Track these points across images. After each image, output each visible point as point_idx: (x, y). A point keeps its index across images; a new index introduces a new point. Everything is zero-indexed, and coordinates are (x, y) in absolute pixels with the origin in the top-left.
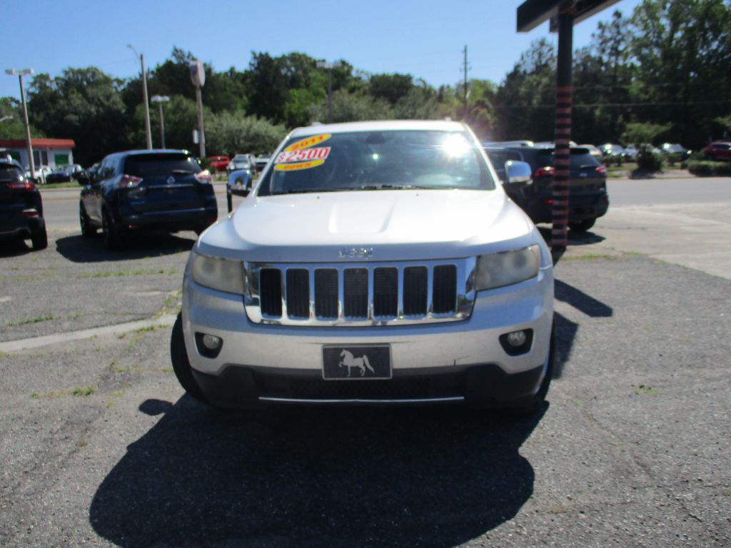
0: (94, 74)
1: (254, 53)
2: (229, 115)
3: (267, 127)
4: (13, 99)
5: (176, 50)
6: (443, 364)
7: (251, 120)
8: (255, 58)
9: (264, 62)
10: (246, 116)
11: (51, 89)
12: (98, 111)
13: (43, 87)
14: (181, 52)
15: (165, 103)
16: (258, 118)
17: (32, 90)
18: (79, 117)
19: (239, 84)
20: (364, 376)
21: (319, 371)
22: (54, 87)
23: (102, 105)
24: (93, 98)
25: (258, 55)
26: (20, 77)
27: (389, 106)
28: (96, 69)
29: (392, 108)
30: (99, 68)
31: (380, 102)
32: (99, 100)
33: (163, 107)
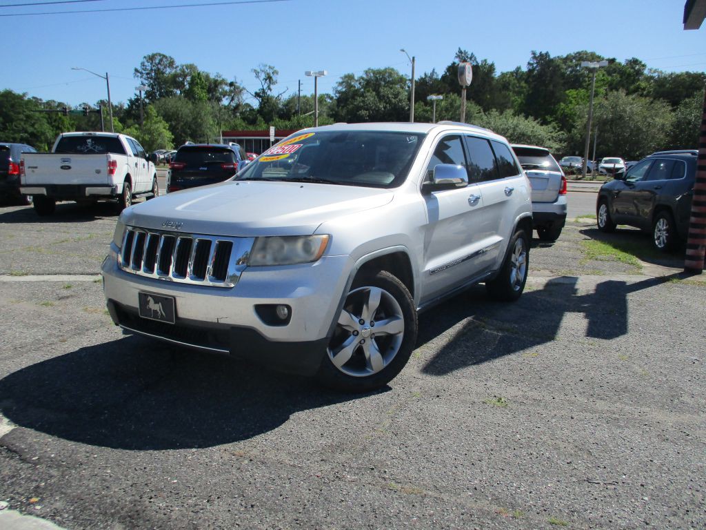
0: (390, 75)
1: (534, 53)
2: (497, 113)
3: (533, 127)
4: (328, 96)
5: (461, 52)
6: (209, 320)
7: (518, 120)
8: (535, 57)
9: (543, 61)
10: (514, 115)
11: (355, 87)
12: (385, 108)
13: (349, 86)
14: (466, 53)
15: (438, 101)
16: (526, 118)
17: (339, 88)
18: (369, 113)
19: (523, 84)
20: (160, 319)
21: (137, 309)
22: (357, 86)
23: (390, 102)
24: (384, 96)
25: (538, 54)
26: (316, 78)
27: (670, 108)
28: (393, 69)
29: (674, 110)
30: (395, 69)
31: (658, 104)
32: (388, 98)
33: (437, 105)
